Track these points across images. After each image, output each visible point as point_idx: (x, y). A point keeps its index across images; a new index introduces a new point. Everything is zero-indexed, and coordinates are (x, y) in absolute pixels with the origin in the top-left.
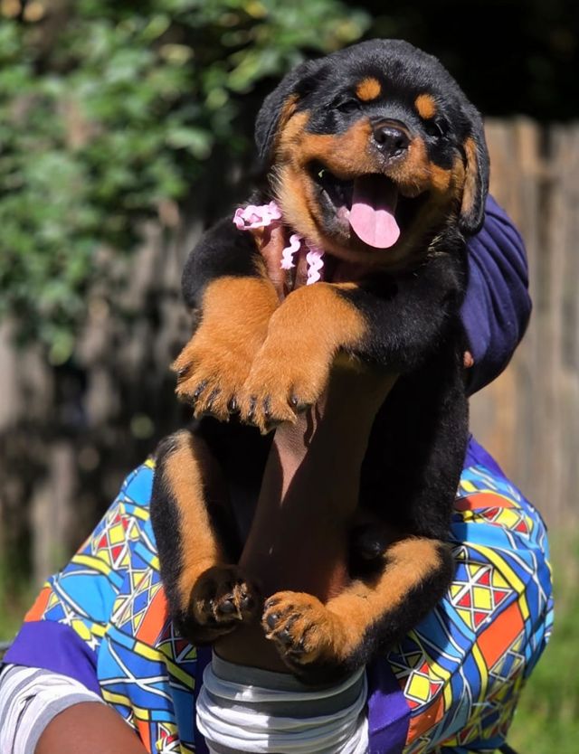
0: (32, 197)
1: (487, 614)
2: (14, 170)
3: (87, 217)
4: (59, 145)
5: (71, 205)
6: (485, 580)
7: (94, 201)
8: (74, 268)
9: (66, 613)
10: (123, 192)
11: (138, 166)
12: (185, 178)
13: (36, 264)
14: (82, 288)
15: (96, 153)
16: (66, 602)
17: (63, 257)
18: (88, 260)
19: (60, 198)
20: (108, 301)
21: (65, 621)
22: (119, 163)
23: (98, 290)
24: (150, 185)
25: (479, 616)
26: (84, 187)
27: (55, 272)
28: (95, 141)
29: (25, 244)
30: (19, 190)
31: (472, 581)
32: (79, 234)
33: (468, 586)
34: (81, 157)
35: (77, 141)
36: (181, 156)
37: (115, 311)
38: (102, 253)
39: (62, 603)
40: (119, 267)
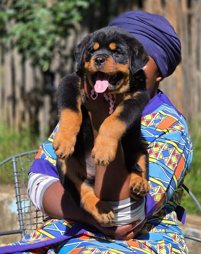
0: (36, 21)
1: (176, 163)
2: (31, 14)
3: (53, 27)
4: (44, 6)
5: (48, 24)
6: (174, 153)
7: (54, 23)
8: (49, 43)
9: (46, 156)
10: (63, 20)
11: (68, 12)
12: (82, 15)
13: (38, 42)
14: (51, 49)
15: (55, 8)
16: (46, 153)
17: (46, 40)
18: (53, 40)
19: (44, 22)
20: (60, 52)
21: (46, 159)
22: (62, 11)
23: (56, 49)
24: (71, 17)
25: (174, 165)
26: (52, 18)
27: (43, 44)
28: (55, 5)
29: (34, 36)
30: (32, 20)
31: (171, 155)
32: (50, 33)
33: (170, 157)
34: (51, 9)
35: (49, 5)
36: (80, 9)
37: (62, 56)
38: (58, 38)
39: (45, 153)
40: (63, 43)
